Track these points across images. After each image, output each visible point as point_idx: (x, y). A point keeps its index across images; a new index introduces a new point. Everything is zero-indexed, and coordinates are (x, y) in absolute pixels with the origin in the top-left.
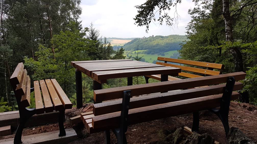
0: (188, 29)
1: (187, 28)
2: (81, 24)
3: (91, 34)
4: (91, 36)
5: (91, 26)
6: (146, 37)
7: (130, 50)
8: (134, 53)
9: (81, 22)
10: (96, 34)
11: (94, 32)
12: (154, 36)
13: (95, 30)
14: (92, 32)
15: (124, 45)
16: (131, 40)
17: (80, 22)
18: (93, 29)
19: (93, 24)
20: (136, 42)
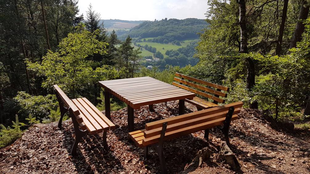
0: (208, 16)
1: (206, 14)
2: (77, 5)
3: (90, 18)
4: (90, 21)
5: (90, 8)
6: (157, 20)
7: (138, 37)
8: (143, 41)
9: (77, 3)
10: (96, 19)
11: (94, 15)
12: (168, 20)
13: (95, 13)
14: (91, 16)
15: (130, 30)
16: (139, 24)
17: (75, 3)
18: (92, 12)
19: (92, 6)
20: (145, 26)
